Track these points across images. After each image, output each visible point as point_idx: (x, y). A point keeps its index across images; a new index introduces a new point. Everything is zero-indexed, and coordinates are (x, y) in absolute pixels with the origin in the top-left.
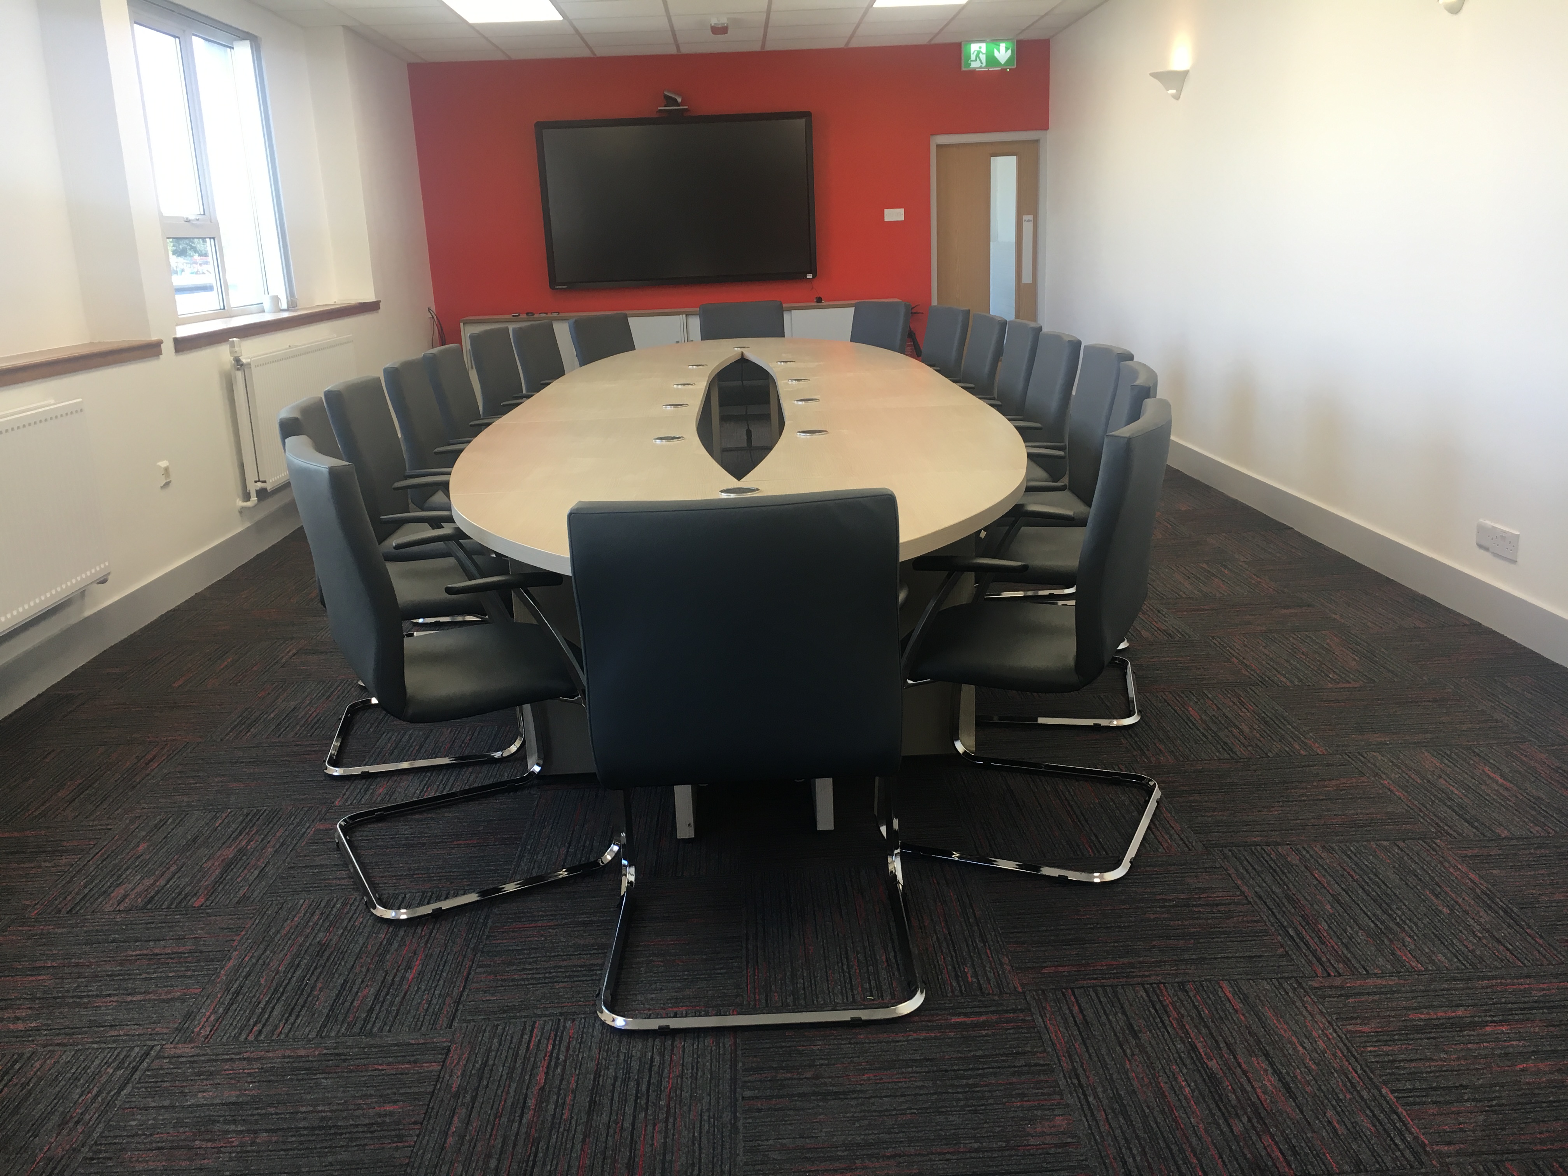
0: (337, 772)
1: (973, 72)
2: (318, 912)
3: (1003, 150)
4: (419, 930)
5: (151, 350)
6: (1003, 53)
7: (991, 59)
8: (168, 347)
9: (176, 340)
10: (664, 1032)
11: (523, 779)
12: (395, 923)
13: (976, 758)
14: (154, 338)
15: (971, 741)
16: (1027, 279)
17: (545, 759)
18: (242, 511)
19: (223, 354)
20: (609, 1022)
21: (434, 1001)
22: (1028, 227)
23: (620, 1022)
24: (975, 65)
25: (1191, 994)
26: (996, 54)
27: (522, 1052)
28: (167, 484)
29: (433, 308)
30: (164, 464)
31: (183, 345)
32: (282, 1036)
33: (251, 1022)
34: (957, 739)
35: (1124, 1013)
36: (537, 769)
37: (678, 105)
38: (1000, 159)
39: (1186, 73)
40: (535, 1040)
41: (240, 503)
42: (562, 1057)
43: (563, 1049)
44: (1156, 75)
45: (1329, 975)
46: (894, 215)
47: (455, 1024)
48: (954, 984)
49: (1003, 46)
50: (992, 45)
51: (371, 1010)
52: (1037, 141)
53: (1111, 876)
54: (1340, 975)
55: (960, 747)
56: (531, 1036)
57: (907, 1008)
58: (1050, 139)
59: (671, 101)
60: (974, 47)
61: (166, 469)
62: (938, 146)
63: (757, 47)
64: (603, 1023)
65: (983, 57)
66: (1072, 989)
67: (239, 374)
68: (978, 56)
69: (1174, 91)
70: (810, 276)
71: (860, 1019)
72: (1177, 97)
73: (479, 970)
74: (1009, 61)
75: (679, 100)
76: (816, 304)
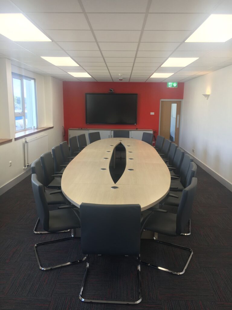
0: (36, 232)
1: (169, 88)
2: (29, 266)
3: (174, 102)
4: (48, 272)
5: (10, 141)
6: (175, 85)
7: (172, 85)
8: (13, 140)
9: (15, 139)
10: (91, 303)
11: (70, 238)
12: (43, 270)
13: (158, 241)
14: (11, 139)
15: (157, 237)
16: (178, 127)
17: (75, 235)
18: (24, 169)
19: (23, 140)
20: (80, 299)
21: (49, 290)
22: (178, 117)
23: (83, 300)
24: (169, 87)
25: (194, 304)
26: (174, 85)
27: (64, 304)
28: (11, 166)
29: (64, 126)
30: (10, 162)
31: (16, 139)
32: (20, 295)
33: (15, 291)
34: (154, 237)
35: (180, 307)
36: (73, 236)
37: (112, 91)
38: (174, 104)
39: (209, 95)
40: (67, 302)
41: (24, 168)
42: (71, 306)
43: (72, 304)
44: (204, 95)
45: (221, 301)
46: (152, 113)
47: (52, 296)
48: (148, 296)
49: (175, 83)
50: (173, 83)
51: (37, 291)
52: (180, 101)
53: (181, 273)
54: (223, 301)
55: (155, 238)
56: (66, 301)
57: (138, 302)
58: (183, 101)
59: (111, 90)
60: (169, 83)
61: (11, 163)
62: (162, 101)
63: (128, 81)
64: (79, 299)
65: (171, 85)
66: (171, 300)
67: (26, 144)
68: (170, 85)
69: (207, 98)
70: (135, 124)
71: (128, 304)
72: (207, 99)
73: (58, 283)
74: (176, 86)
75: (113, 90)
76: (136, 130)
